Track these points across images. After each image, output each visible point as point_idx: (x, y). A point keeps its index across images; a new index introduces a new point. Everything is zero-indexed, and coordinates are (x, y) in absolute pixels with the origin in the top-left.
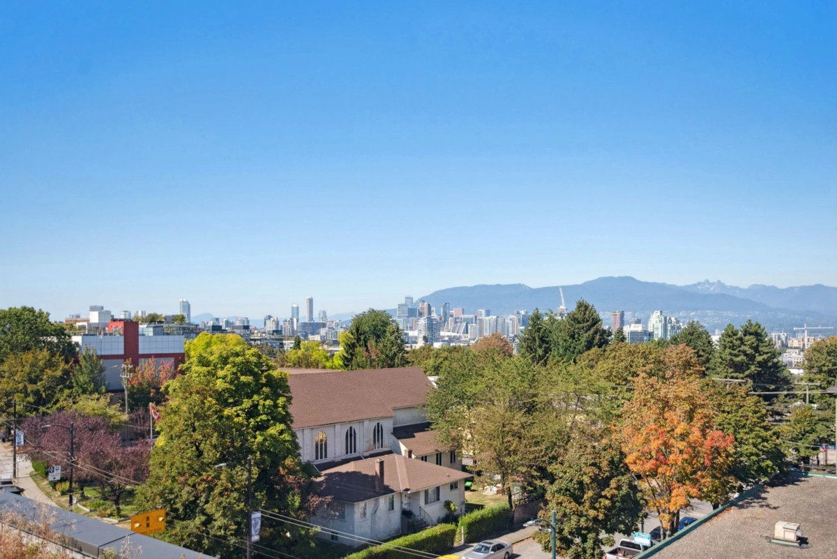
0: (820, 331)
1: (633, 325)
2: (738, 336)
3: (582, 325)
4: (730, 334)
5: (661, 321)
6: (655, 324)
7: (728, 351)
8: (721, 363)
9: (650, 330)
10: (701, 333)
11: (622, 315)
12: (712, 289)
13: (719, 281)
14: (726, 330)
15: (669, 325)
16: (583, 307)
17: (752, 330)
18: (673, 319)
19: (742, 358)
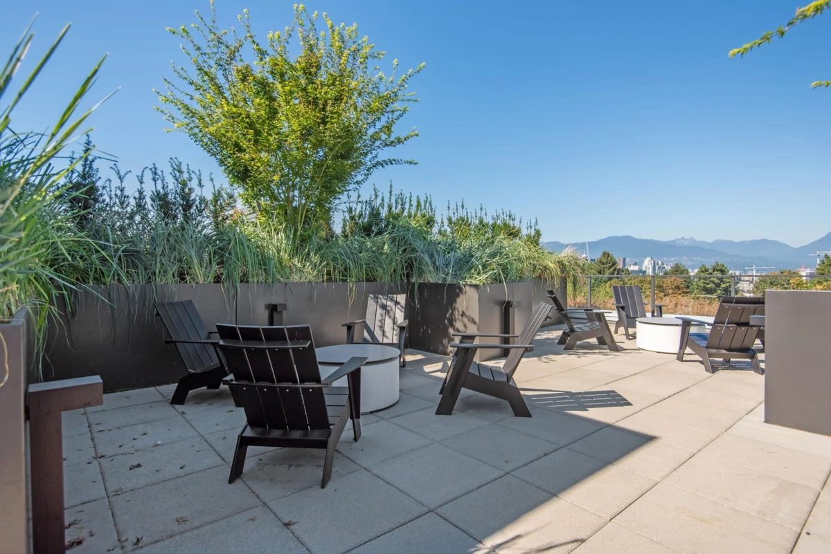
0: (764, 270)
1: (632, 266)
2: (709, 272)
3: (605, 266)
4: (704, 270)
5: (651, 264)
6: (647, 264)
7: (702, 281)
8: (697, 288)
9: (644, 269)
10: (683, 270)
11: (624, 260)
12: (686, 243)
13: (692, 238)
14: (701, 268)
15: (657, 266)
16: (606, 254)
17: (719, 268)
18: (660, 262)
19: (711, 285)
